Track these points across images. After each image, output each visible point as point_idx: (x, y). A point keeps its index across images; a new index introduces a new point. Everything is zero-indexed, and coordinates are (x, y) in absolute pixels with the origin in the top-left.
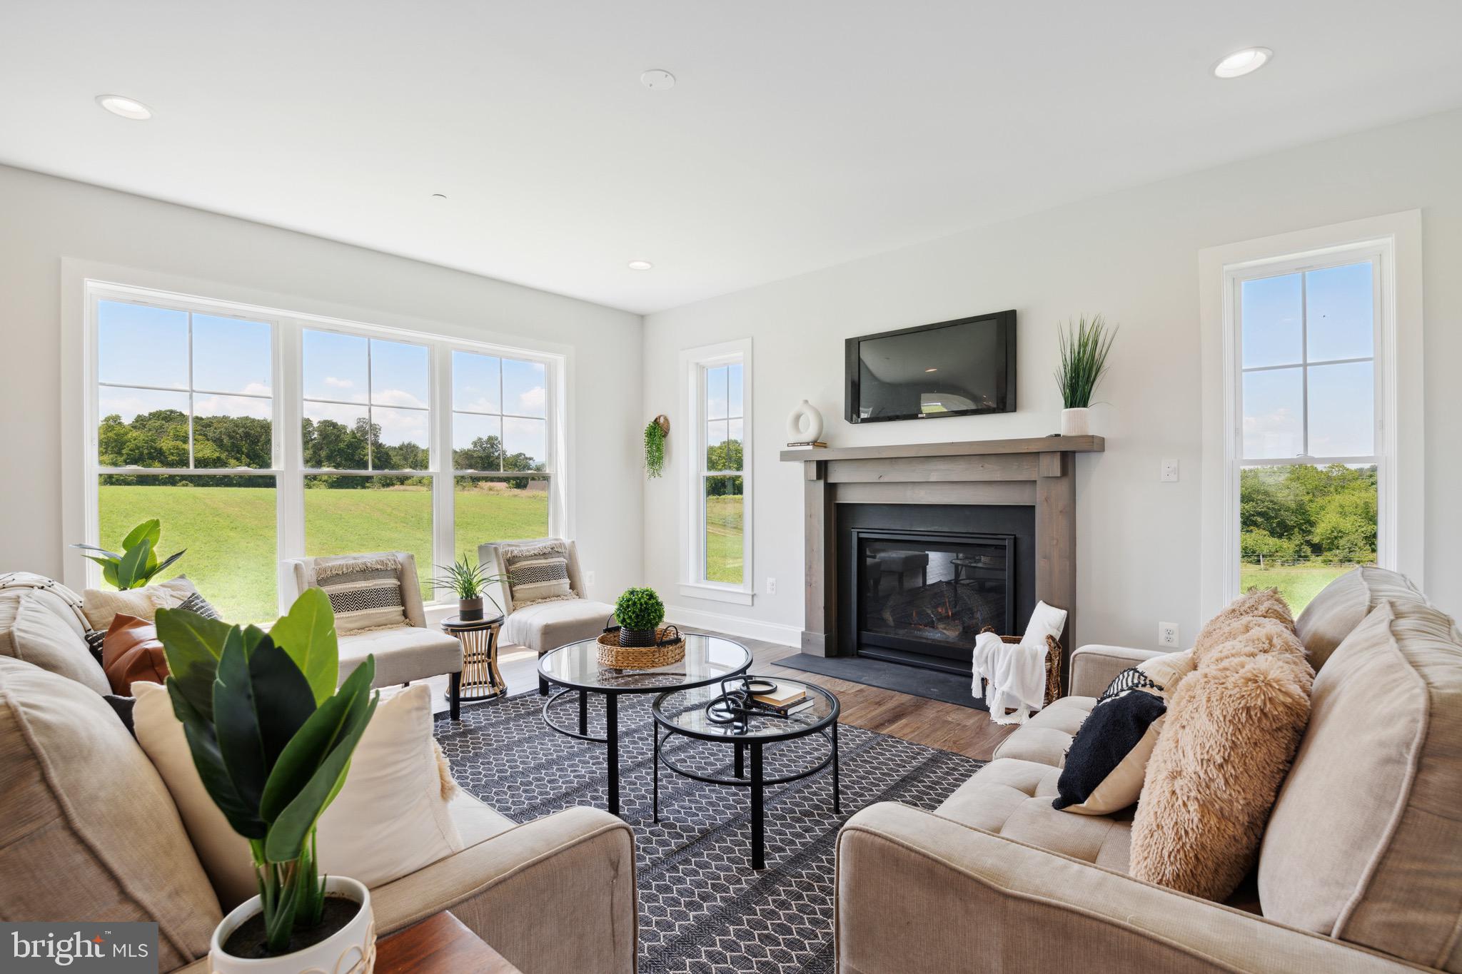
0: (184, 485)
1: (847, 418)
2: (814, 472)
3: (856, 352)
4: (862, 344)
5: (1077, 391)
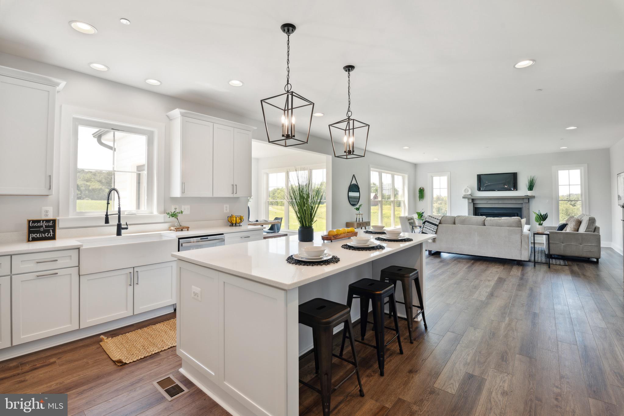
0: (87, 200)
1: (477, 190)
2: (471, 201)
3: (479, 177)
4: (481, 176)
5: (531, 188)
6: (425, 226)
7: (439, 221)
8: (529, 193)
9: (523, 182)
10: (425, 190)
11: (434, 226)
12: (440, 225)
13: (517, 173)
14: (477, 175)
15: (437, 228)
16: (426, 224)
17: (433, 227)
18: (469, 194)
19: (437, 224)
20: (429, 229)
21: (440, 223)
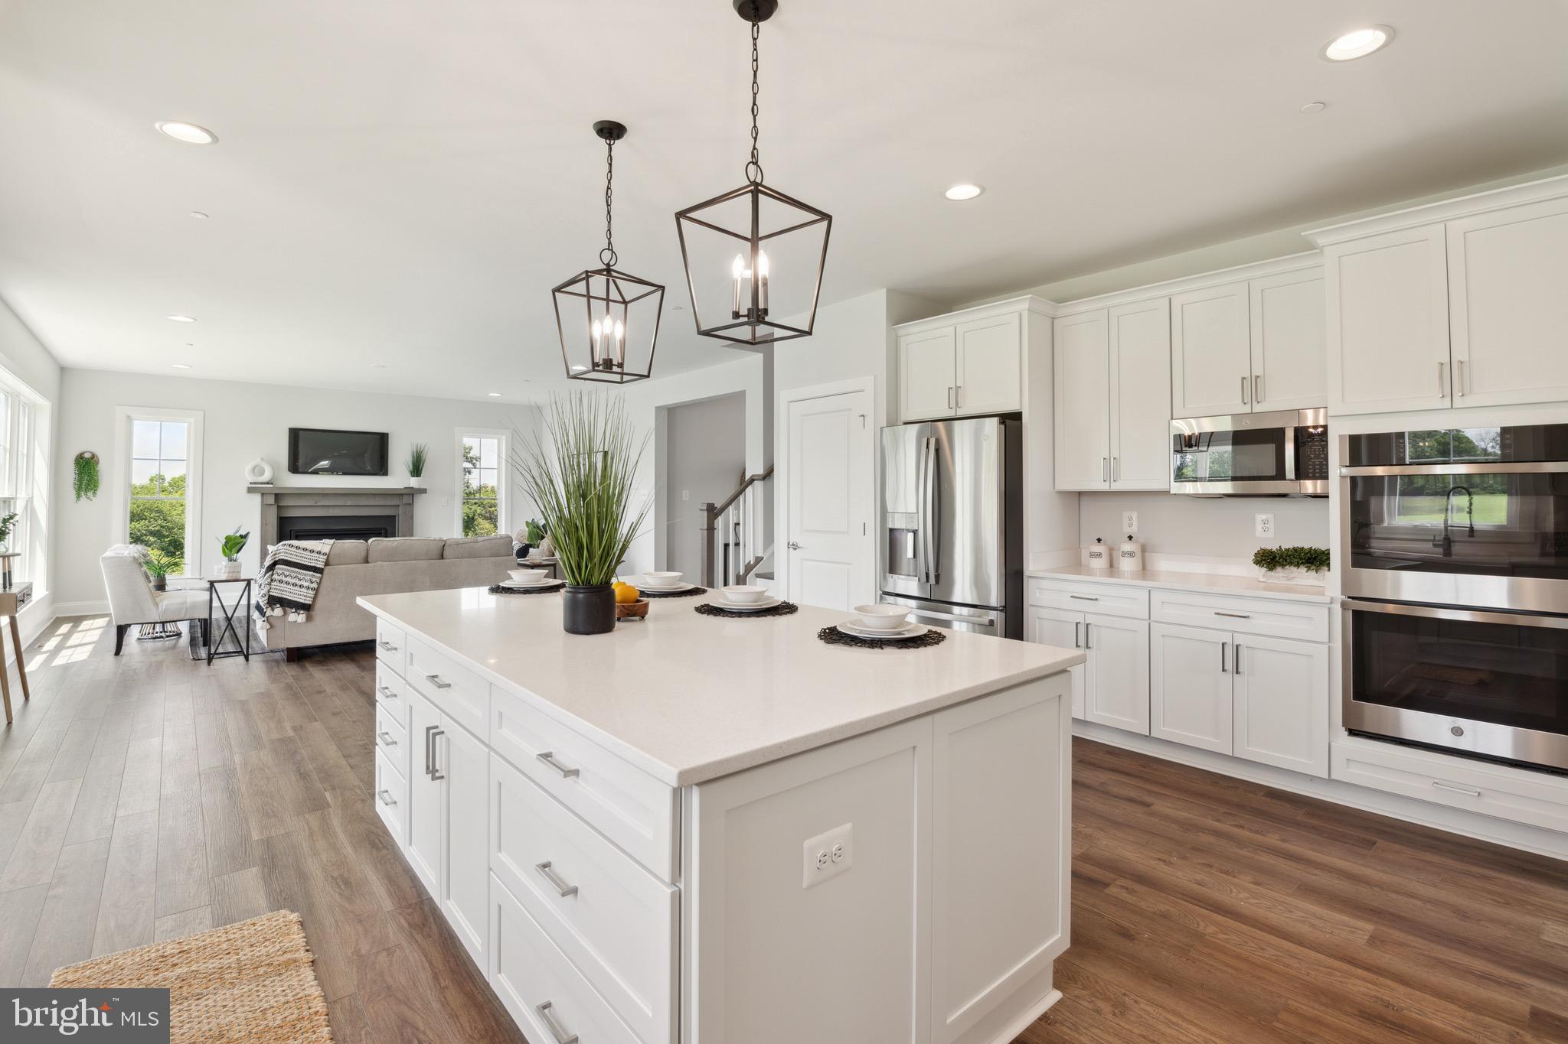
1: (289, 470)
2: (271, 500)
3: (295, 435)
4: (301, 432)
5: (417, 470)
6: (275, 577)
7: (325, 557)
8: (414, 482)
9: (399, 457)
10: (100, 462)
11: (312, 573)
12: (327, 567)
13: (387, 434)
14: (290, 429)
15: (321, 579)
16: (279, 569)
17: (308, 578)
18: (265, 481)
19: (320, 565)
20: (295, 585)
21: (327, 564)
